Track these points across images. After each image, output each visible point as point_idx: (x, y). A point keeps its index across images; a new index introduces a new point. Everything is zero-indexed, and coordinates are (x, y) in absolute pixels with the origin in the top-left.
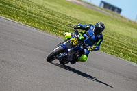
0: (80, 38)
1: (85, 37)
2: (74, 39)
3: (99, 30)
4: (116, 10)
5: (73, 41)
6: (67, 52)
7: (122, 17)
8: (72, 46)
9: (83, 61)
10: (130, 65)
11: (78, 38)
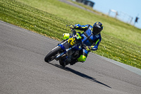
0: (78, 38)
1: (83, 38)
2: (72, 39)
3: (97, 30)
4: (89, 3)
5: (71, 41)
6: (65, 52)
7: (94, 11)
8: (70, 46)
9: (82, 61)
10: (103, 60)
11: (75, 38)
